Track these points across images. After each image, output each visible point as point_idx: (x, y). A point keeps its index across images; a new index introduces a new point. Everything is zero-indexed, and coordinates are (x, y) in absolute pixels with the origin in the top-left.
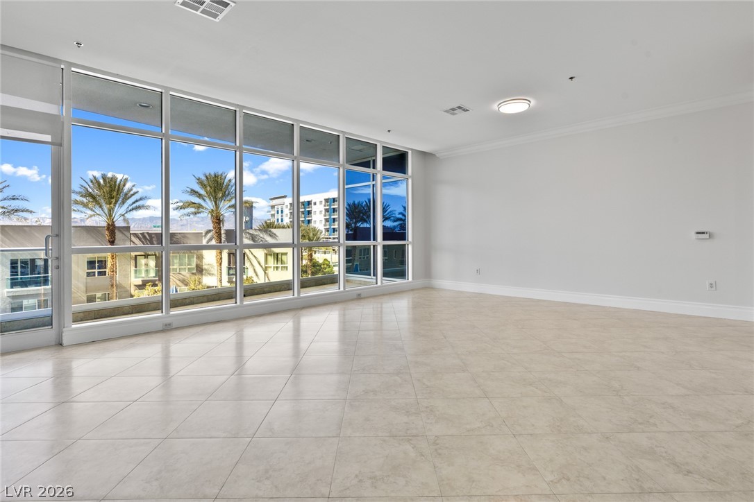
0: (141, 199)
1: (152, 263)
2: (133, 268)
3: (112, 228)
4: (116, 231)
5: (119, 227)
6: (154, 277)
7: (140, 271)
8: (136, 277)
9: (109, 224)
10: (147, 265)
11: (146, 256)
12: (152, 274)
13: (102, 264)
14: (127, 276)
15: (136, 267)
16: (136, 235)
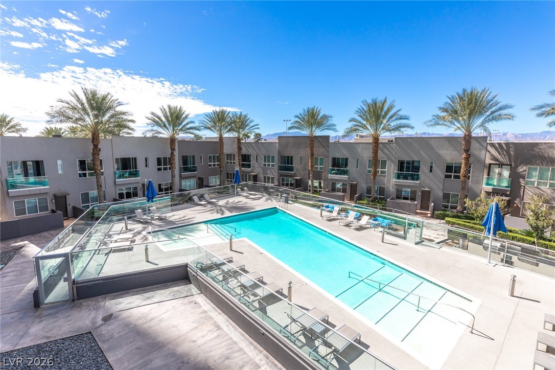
0: (501, 109)
1: (506, 173)
2: (485, 176)
3: (468, 138)
4: (472, 141)
5: (476, 138)
6: (506, 187)
7: (492, 179)
8: (488, 184)
9: (465, 135)
10: (500, 174)
11: (501, 165)
12: (505, 184)
13: (458, 170)
14: (479, 182)
15: (489, 175)
16: (493, 145)
